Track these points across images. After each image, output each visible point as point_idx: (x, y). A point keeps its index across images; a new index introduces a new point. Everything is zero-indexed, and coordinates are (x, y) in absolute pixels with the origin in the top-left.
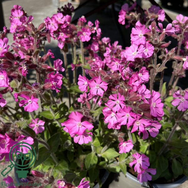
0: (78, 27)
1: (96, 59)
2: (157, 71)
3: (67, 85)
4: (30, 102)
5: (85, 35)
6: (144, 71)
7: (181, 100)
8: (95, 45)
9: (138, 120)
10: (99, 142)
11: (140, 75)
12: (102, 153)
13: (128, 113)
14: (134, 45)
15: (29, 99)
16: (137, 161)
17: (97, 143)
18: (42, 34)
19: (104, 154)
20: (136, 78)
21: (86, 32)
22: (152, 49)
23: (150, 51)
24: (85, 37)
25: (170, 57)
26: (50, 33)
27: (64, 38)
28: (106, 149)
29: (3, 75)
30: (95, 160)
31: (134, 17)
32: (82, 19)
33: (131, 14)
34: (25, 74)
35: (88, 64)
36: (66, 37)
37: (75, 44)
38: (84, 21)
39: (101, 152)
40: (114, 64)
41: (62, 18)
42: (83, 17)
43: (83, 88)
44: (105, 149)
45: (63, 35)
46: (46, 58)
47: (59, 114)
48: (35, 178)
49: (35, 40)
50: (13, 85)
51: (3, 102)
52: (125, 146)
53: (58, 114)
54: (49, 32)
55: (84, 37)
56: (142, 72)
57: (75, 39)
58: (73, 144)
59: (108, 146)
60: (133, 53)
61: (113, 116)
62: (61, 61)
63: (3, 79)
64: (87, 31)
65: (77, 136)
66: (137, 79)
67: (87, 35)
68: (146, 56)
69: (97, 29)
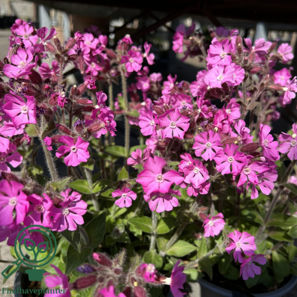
0: (120, 52)
1: (147, 102)
2: (247, 109)
3: (97, 147)
4: (74, 149)
5: (132, 62)
6: (233, 106)
7: (291, 144)
8: (142, 82)
9: (247, 166)
10: (167, 227)
11: (228, 111)
12: (168, 249)
13: (231, 156)
14: (216, 67)
15: (72, 145)
16: (237, 244)
17: (164, 229)
18: (71, 57)
19: (170, 250)
20: (222, 117)
21: (134, 57)
22: (242, 73)
23: (238, 76)
24: (133, 64)
25: (265, 86)
26: (83, 55)
27: (96, 70)
28: (175, 239)
29: (26, 105)
30: (158, 260)
31: (196, 42)
32: (126, 39)
33: (191, 38)
34: (62, 104)
35: (135, 110)
36: (99, 69)
37: (111, 81)
38: (129, 42)
39: (165, 247)
40: (180, 104)
41: (92, 42)
42: (128, 36)
43: (147, 131)
44: (173, 240)
45: (94, 67)
46: (83, 88)
47: (100, 186)
48: (99, 266)
49: (61, 65)
50: (31, 132)
51: (16, 160)
52: (211, 225)
53: (98, 185)
54: (81, 54)
55: (131, 65)
56: (230, 107)
57: (113, 71)
58: (126, 232)
59: (178, 233)
60: (218, 78)
61: (196, 173)
62: (105, 95)
63: (26, 112)
64: (136, 56)
65: (153, 200)
66: (224, 119)
67: (136, 62)
68: (234, 84)
69: (149, 55)
